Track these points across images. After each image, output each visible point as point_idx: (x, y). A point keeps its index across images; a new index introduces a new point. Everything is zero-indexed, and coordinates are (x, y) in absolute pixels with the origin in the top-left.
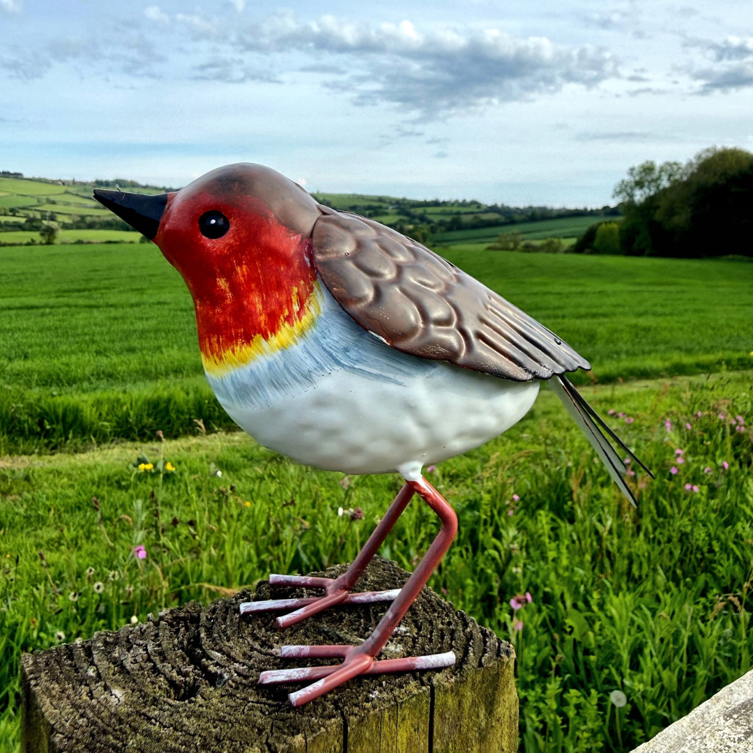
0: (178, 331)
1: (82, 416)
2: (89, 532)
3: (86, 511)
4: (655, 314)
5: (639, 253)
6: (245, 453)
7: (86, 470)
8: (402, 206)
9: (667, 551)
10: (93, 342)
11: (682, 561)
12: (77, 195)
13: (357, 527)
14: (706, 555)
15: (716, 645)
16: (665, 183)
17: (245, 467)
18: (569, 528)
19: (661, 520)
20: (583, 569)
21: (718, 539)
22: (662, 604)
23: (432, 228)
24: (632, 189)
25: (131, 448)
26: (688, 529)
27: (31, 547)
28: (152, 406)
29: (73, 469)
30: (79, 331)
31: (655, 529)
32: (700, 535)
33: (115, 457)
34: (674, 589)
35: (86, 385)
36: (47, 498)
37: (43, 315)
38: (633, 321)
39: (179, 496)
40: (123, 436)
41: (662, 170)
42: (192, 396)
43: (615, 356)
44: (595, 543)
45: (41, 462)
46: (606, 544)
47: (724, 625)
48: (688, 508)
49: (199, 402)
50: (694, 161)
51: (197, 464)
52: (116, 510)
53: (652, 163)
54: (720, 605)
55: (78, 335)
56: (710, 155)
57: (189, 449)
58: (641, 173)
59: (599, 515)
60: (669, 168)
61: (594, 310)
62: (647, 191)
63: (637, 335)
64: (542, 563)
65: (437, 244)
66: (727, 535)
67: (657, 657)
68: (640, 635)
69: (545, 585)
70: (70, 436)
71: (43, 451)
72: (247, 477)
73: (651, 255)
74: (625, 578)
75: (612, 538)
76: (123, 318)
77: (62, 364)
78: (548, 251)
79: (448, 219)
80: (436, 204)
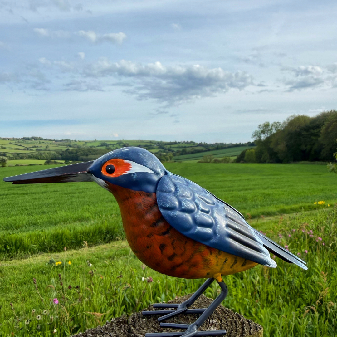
0: (64, 203)
1: (24, 243)
2: (30, 294)
3: (28, 285)
4: (272, 188)
5: (264, 162)
6: (97, 256)
7: (27, 267)
8: (160, 145)
9: (283, 290)
10: (26, 210)
11: (289, 293)
12: (15, 144)
13: (150, 285)
14: (299, 290)
15: (305, 328)
16: (274, 131)
17: (97, 262)
18: (241, 281)
19: (280, 276)
20: (248, 299)
21: (304, 283)
22: (283, 312)
23: (174, 154)
24: (260, 134)
25: (46, 256)
26: (291, 280)
27: (4, 301)
28: (55, 237)
29: (21, 266)
30: (20, 205)
31: (277, 280)
32: (297, 282)
33: (40, 260)
34: (286, 305)
35: (24, 229)
36: (10, 280)
37: (3, 198)
38: (263, 191)
39: (69, 276)
40: (42, 251)
41: (272, 126)
42: (72, 231)
43: (256, 207)
44: (252, 288)
45: (6, 264)
46: (257, 288)
47: (308, 320)
48: (291, 270)
49: (76, 234)
50: (286, 121)
51: (76, 262)
52: (42, 283)
53: (268, 122)
54: (306, 312)
55: (19, 207)
56: (293, 118)
57: (72, 255)
58: (263, 127)
59: (254, 275)
60: (275, 124)
61: (246, 187)
62: (266, 135)
63: (264, 197)
64: (230, 297)
65: (176, 161)
66: (308, 281)
67: (281, 335)
68: (273, 326)
69: (232, 306)
70: (19, 252)
71: (7, 259)
72: (99, 266)
73: (269, 163)
74: (266, 302)
75: (260, 285)
76: (39, 198)
77: (13, 220)
78: (225, 162)
79: (181, 150)
80: (175, 143)
